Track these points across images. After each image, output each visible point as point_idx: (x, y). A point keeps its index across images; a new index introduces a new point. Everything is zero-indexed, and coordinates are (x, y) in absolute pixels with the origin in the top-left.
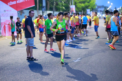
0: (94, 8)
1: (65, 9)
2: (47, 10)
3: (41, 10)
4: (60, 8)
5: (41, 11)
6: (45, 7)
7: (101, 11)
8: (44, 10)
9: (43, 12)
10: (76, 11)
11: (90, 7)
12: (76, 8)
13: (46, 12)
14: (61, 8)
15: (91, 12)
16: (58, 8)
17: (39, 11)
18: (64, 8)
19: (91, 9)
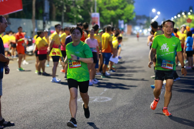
0: (131, 18)
1: (83, 19)
2: (51, 19)
3: (41, 19)
4: (73, 16)
5: (41, 22)
6: (48, 15)
7: (141, 24)
8: (46, 19)
9: (44, 23)
10: (101, 23)
11: (124, 17)
12: (101, 18)
13: (49, 23)
14: (75, 16)
15: (126, 25)
16: (71, 17)
17: (38, 21)
18: (80, 17)
19: (126, 21)
